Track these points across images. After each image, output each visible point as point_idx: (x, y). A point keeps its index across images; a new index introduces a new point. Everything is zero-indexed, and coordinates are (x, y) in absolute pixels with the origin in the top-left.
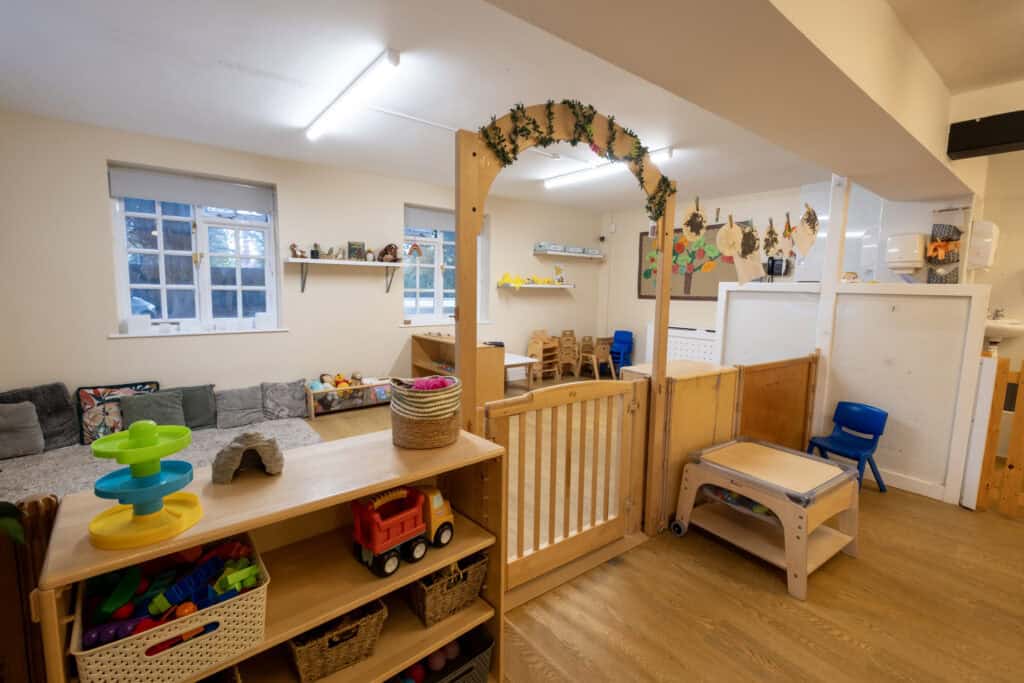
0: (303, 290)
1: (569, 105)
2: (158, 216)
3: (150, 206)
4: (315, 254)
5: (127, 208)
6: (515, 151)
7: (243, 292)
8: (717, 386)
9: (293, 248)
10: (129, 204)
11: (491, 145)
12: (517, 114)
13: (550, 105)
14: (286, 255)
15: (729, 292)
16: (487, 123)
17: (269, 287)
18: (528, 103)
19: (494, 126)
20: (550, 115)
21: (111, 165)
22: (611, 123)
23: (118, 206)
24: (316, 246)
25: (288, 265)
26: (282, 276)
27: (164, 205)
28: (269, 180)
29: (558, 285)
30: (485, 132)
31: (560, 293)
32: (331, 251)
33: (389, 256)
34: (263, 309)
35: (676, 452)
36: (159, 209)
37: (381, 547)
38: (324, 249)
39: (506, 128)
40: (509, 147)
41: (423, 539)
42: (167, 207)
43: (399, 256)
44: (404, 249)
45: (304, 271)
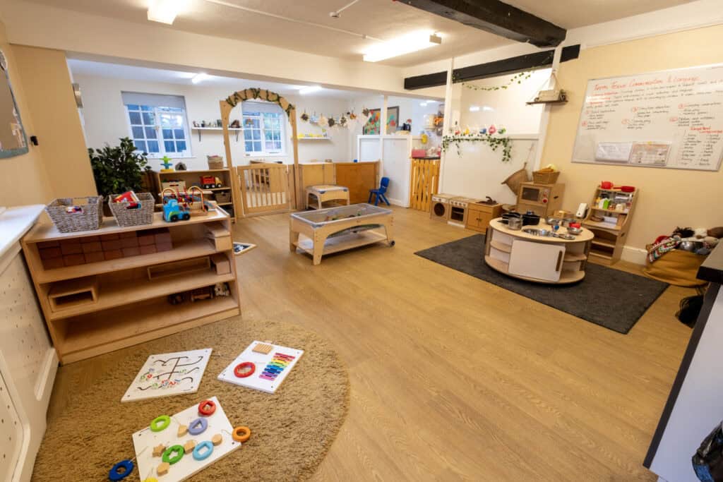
0: (200, 140)
1: (252, 89)
2: (140, 111)
3: (137, 107)
4: (203, 125)
5: (129, 109)
6: (236, 103)
7: (177, 142)
8: (323, 169)
9: (194, 123)
10: (130, 107)
11: (229, 103)
12: (236, 94)
13: (245, 90)
14: (192, 126)
15: (360, 139)
16: (227, 98)
17: (186, 139)
18: (238, 91)
19: (229, 98)
20: (245, 93)
21: (122, 92)
22: (267, 92)
23: (126, 108)
24: (203, 122)
25: (193, 130)
26: (191, 135)
27: (142, 107)
28: (181, 94)
29: (323, 138)
30: (227, 100)
31: (325, 141)
32: (210, 124)
33: (235, 126)
34: (185, 149)
35: (304, 186)
36: (140, 108)
37: (205, 183)
38: (207, 123)
39: (232, 99)
40: (234, 103)
41: (215, 184)
42: (143, 108)
43: (240, 125)
44: (241, 123)
45: (199, 132)
